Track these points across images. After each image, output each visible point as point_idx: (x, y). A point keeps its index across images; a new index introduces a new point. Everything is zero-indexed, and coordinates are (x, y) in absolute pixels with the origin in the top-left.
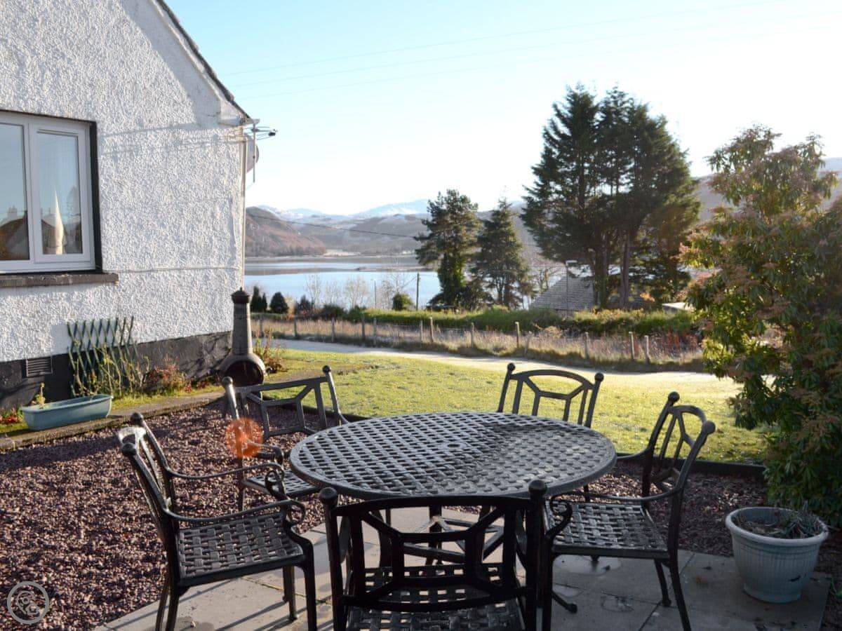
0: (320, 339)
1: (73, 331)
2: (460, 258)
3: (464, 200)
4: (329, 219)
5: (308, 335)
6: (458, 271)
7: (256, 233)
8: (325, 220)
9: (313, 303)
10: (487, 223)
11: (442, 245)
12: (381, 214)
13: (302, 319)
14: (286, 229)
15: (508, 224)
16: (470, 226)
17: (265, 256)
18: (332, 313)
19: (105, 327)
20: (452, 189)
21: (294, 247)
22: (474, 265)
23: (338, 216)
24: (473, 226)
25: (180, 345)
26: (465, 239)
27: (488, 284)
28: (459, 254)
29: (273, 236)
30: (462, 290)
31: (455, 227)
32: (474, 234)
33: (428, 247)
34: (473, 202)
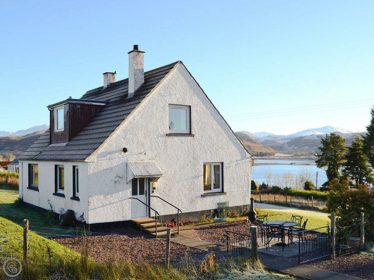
0: (269, 203)
1: (219, 204)
2: (337, 165)
5: (266, 201)
6: (336, 171)
8: (274, 138)
9: (267, 185)
10: (350, 148)
11: (328, 159)
12: (304, 135)
13: (263, 193)
14: (255, 143)
16: (342, 150)
18: (276, 190)
19: (224, 203)
21: (259, 151)
25: (237, 207)
26: (339, 156)
27: (350, 178)
28: (336, 163)
31: (335, 150)
32: (344, 153)
33: (321, 159)
34: (343, 139)
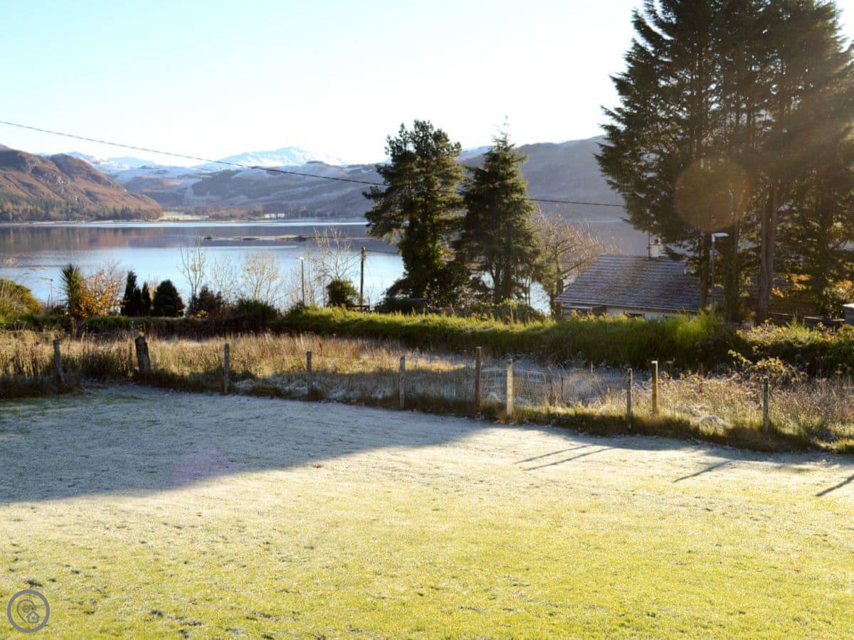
2: (433, 225)
3: (439, 137)
4: (165, 172)
6: (430, 245)
7: (66, 190)
8: (158, 173)
10: (477, 172)
14: (107, 184)
15: (512, 175)
16: (449, 177)
17: (80, 219)
20: (421, 120)
21: (119, 208)
22: (455, 236)
23: (175, 168)
24: (452, 177)
26: (440, 197)
27: (477, 266)
28: (431, 220)
29: (89, 194)
30: (437, 274)
31: (426, 179)
33: (385, 207)
34: (453, 140)
